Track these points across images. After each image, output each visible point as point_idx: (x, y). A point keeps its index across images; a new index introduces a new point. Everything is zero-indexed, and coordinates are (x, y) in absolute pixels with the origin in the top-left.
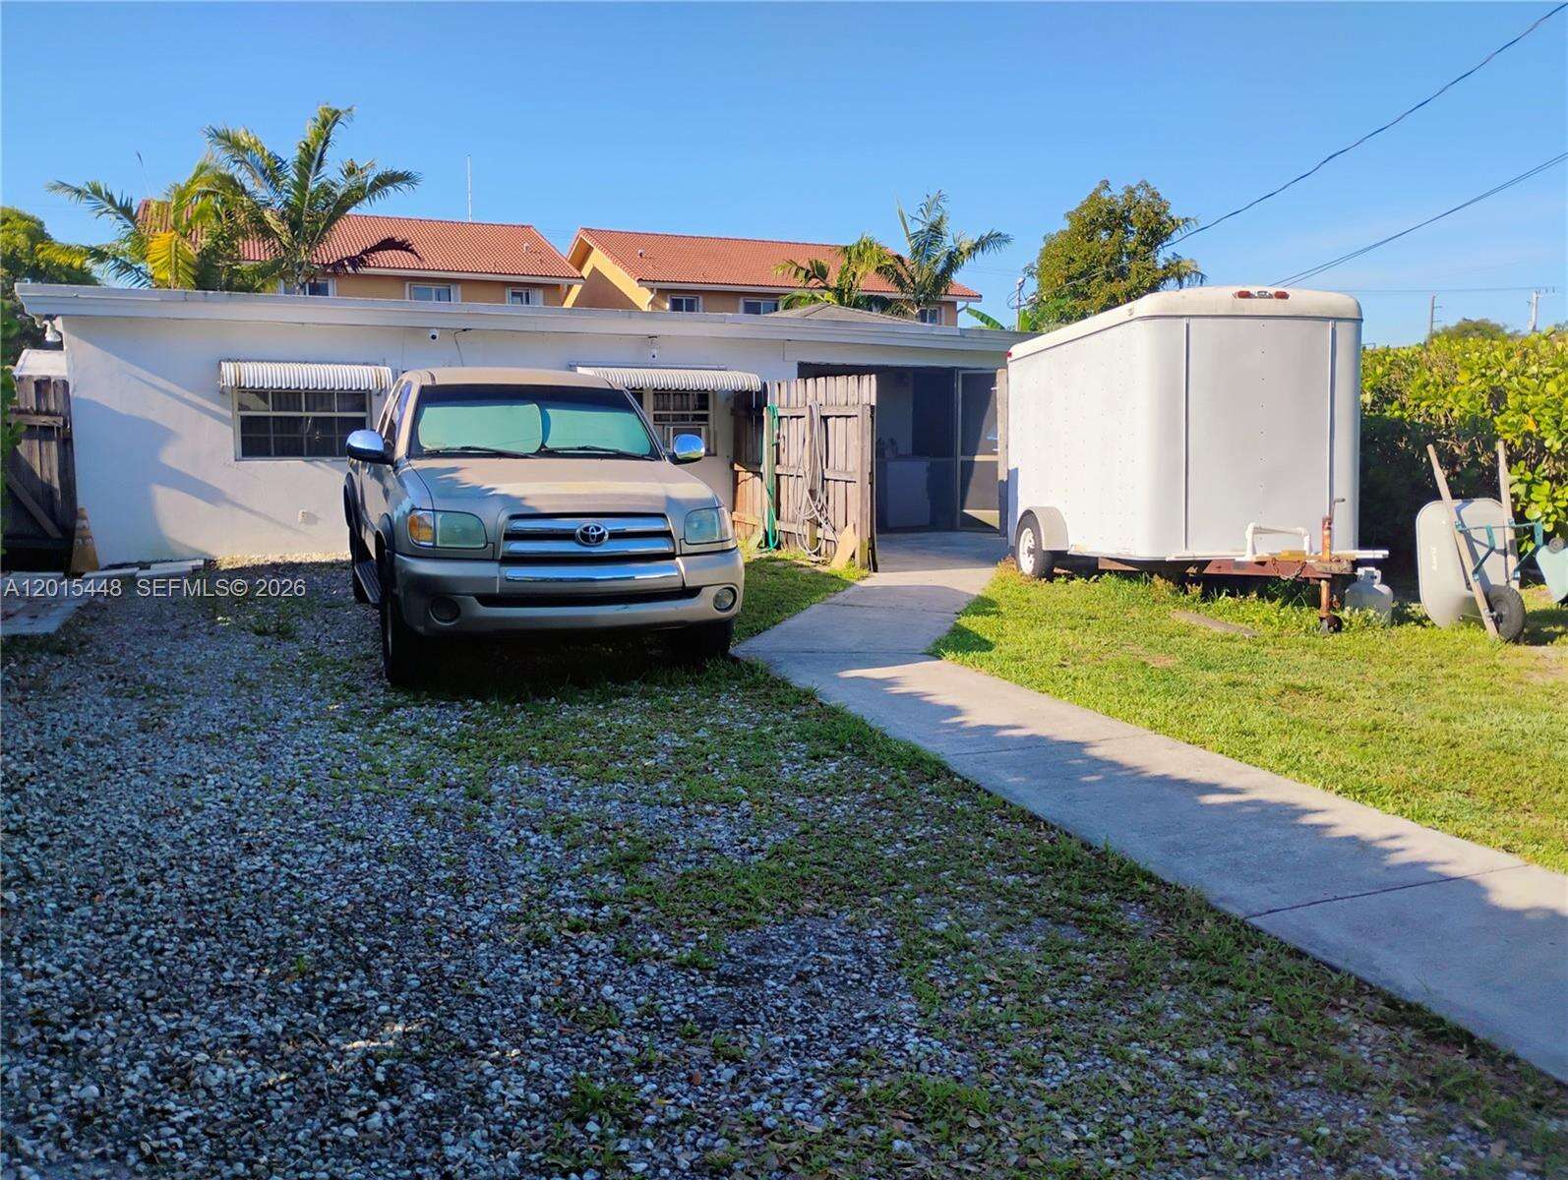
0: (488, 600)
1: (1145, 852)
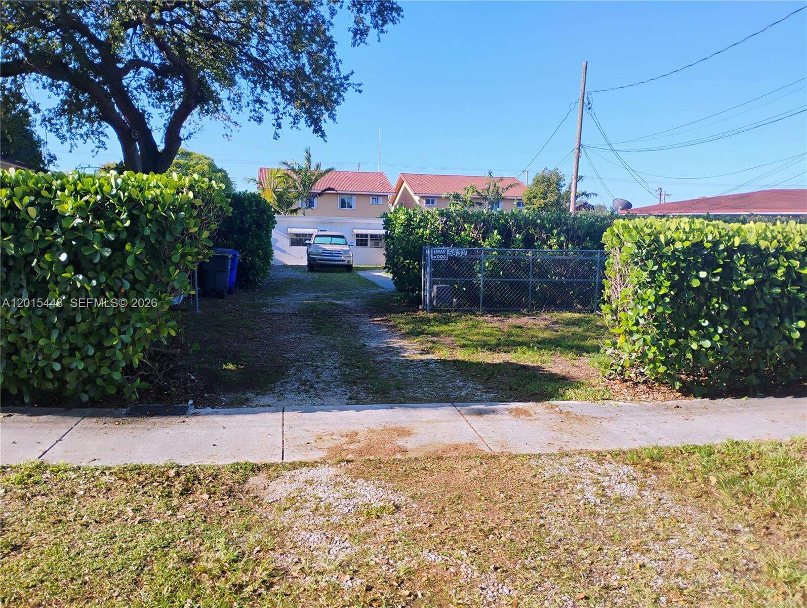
0: (319, 260)
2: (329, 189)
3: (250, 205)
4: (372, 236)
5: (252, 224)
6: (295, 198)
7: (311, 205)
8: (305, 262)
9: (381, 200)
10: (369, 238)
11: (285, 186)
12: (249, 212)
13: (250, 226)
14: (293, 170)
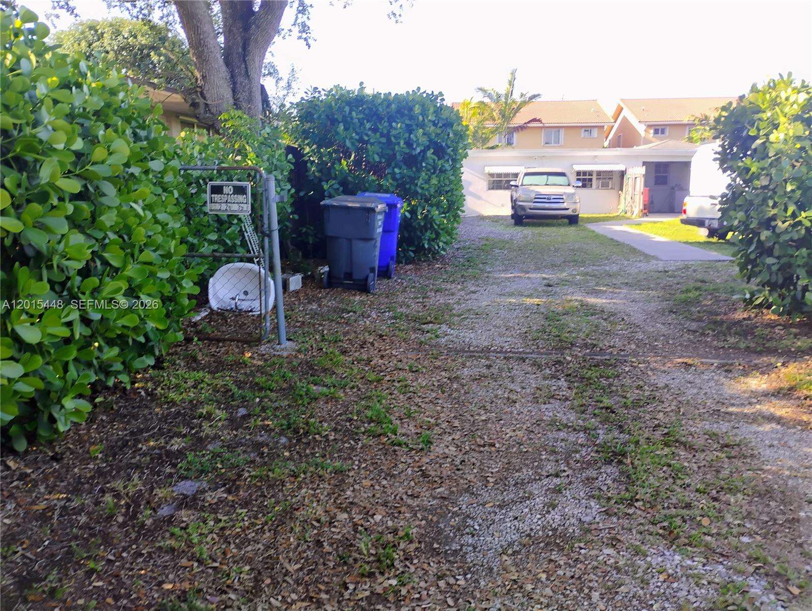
0: (531, 209)
1: (639, 247)
2: (534, 120)
3: (424, 113)
4: (599, 173)
5: (428, 148)
6: (492, 132)
7: (509, 143)
8: (508, 211)
9: (595, 133)
10: (594, 177)
11: (480, 118)
12: (422, 126)
13: (424, 151)
14: (490, 96)
